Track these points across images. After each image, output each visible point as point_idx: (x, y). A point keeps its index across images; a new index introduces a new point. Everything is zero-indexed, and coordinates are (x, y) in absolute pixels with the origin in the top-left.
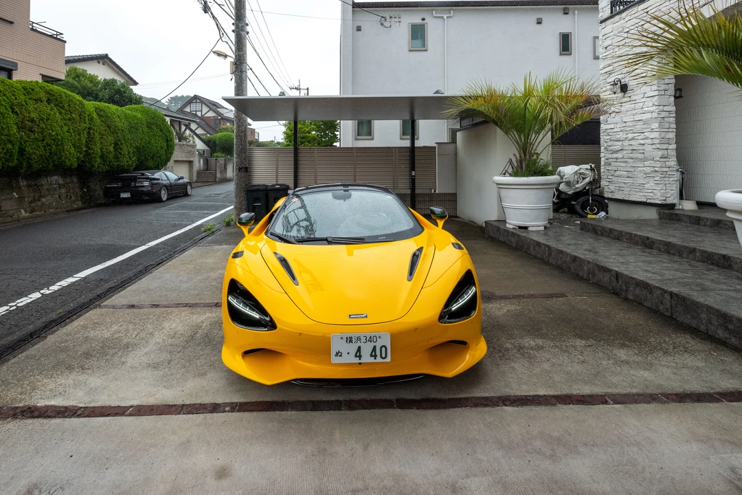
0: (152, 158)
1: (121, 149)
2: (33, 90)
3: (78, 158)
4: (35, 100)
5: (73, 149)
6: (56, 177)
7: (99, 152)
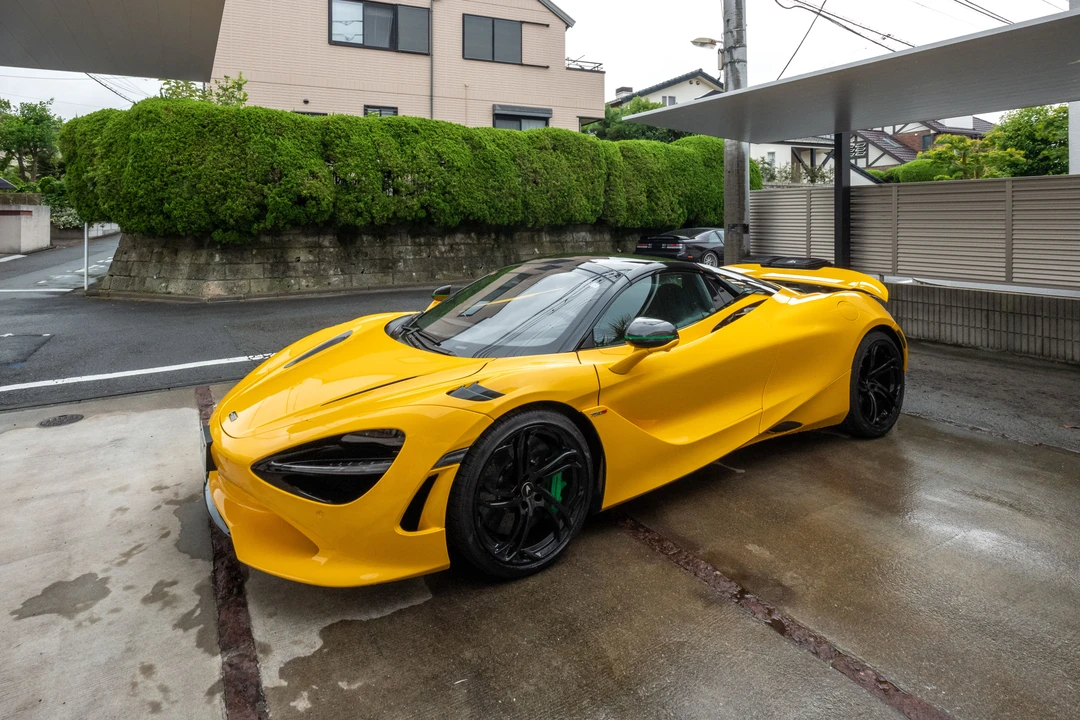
0: (715, 210)
1: (659, 199)
2: (538, 138)
3: (594, 212)
4: (541, 149)
5: (585, 201)
6: (583, 234)
7: (625, 203)
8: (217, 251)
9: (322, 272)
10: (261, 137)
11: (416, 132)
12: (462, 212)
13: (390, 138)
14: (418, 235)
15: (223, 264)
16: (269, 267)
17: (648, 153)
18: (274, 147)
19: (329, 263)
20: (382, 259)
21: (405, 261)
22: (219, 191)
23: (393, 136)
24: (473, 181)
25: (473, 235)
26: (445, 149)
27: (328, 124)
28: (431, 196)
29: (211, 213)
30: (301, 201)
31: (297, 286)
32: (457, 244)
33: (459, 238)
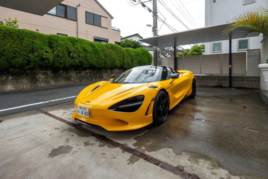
1: (133, 62)
2: (108, 45)
3: (120, 64)
4: (108, 48)
5: (118, 62)
6: (117, 70)
7: (127, 62)
8: (10, 75)
9: (48, 81)
10: (28, 39)
11: (77, 41)
12: (90, 64)
13: (70, 42)
14: (77, 70)
15: (13, 79)
16: (30, 80)
17: (131, 51)
18: (33, 43)
19: (50, 78)
20: (67, 77)
21: (73, 77)
22: (12, 55)
23: (71, 42)
24: (93, 56)
25: (91, 70)
26: (85, 47)
27: (51, 37)
28: (82, 59)
29: (9, 62)
30: (43, 59)
31: (40, 86)
32: (87, 73)
33: (88, 71)
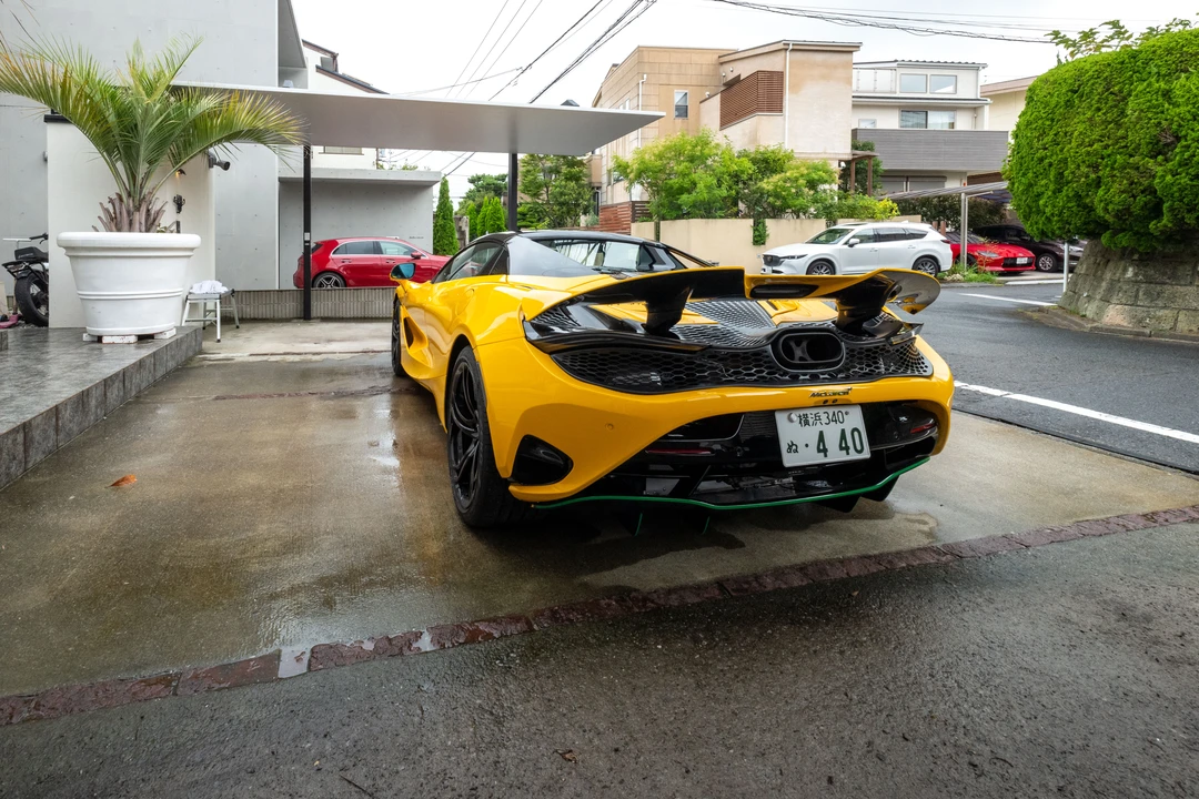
15: (1137, 282)
18: (1167, 94)
22: (1087, 177)
29: (1086, 207)
